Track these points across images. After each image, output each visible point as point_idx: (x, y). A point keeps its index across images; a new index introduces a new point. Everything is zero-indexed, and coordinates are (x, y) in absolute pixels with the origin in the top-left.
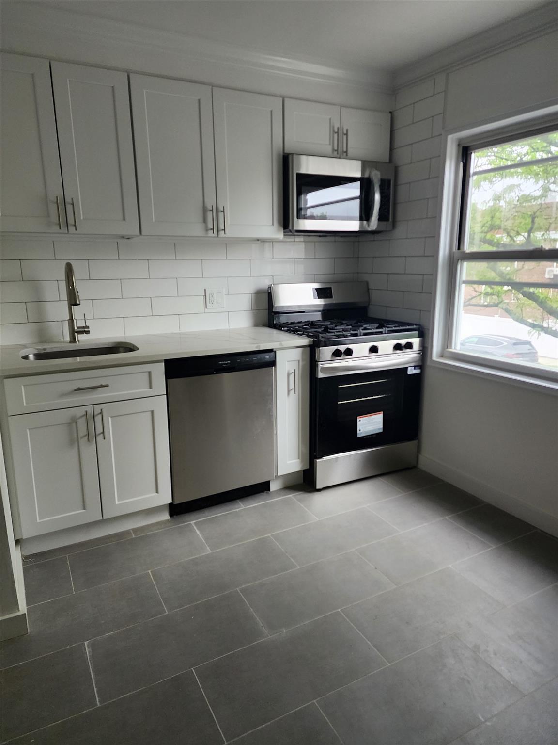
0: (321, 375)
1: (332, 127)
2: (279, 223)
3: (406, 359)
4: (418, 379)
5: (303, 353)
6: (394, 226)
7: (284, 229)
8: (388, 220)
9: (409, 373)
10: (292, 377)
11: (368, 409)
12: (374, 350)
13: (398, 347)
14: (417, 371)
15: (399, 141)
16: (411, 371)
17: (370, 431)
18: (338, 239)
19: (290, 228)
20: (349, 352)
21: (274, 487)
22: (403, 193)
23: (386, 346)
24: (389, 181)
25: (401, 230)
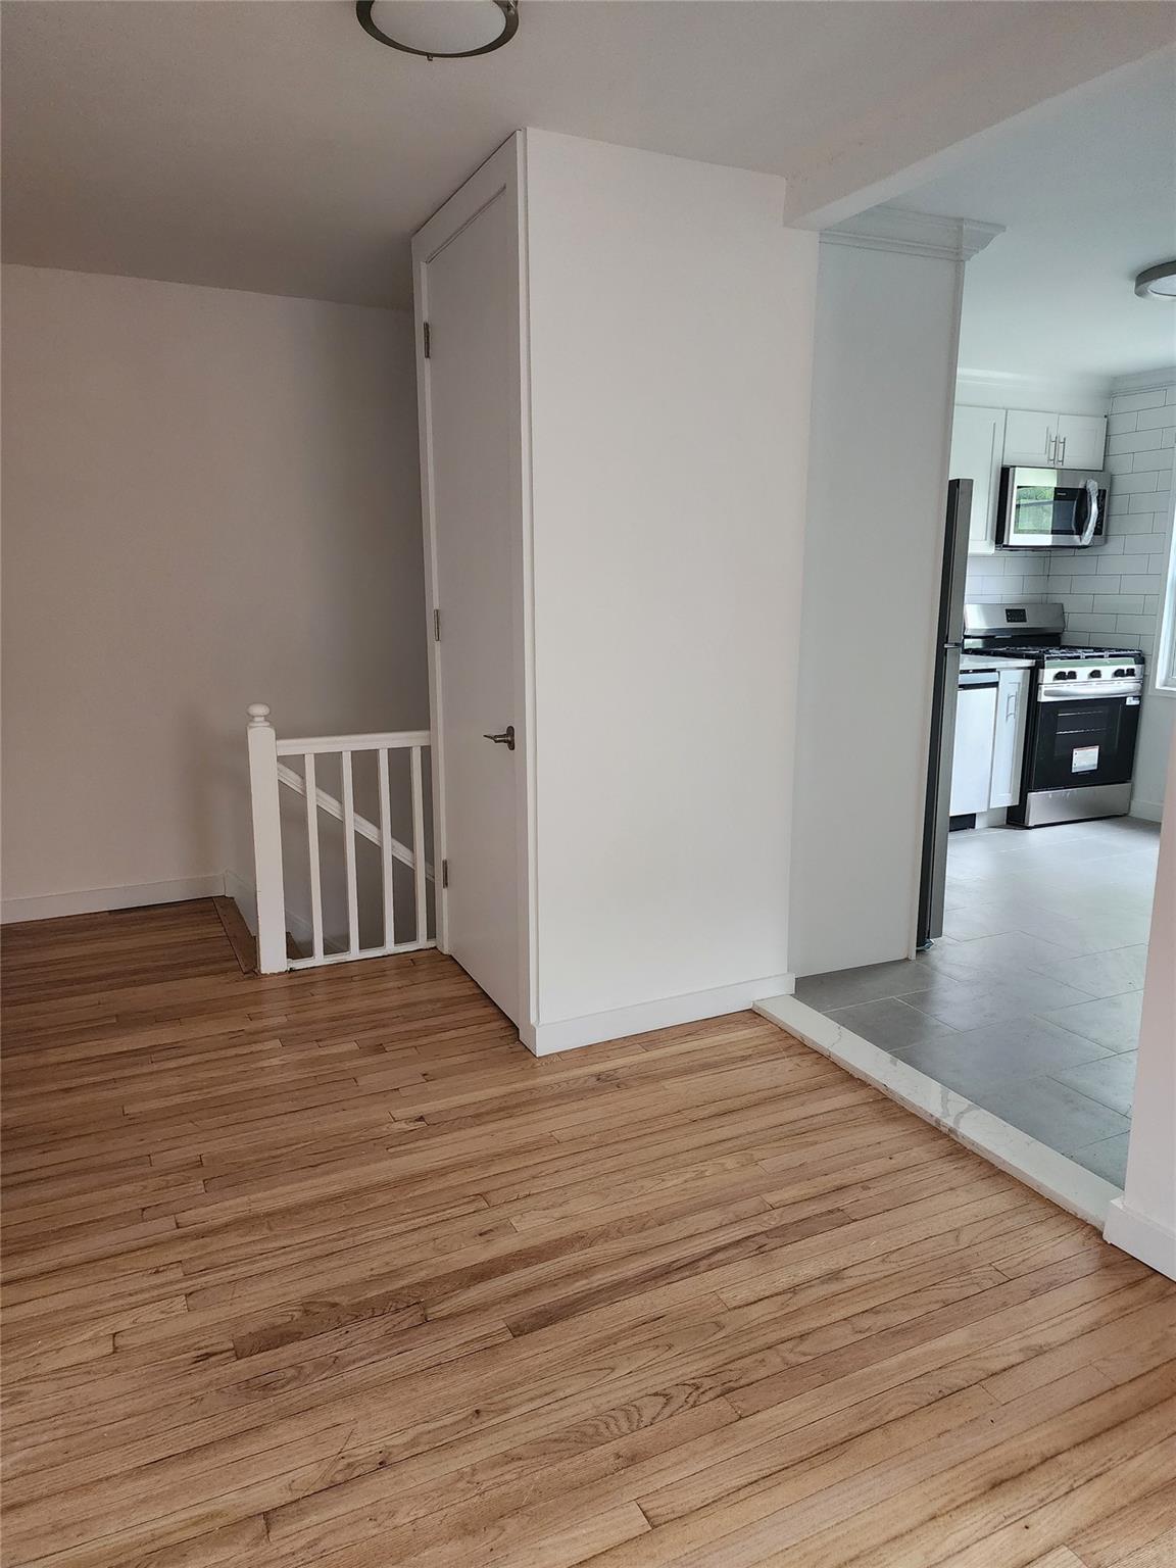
0: (1043, 698)
1: (1048, 435)
2: (992, 538)
3: (1126, 685)
4: (1137, 709)
5: (1024, 674)
6: (1106, 541)
7: (996, 543)
8: (1101, 534)
9: (1128, 703)
10: (1013, 699)
11: (1085, 744)
12: (1096, 674)
13: (1119, 673)
14: (1135, 702)
15: (1114, 448)
16: (1130, 702)
17: (1084, 767)
18: (1030, 553)
19: (1005, 543)
20: (1072, 675)
21: (979, 823)
22: (1117, 504)
23: (1107, 671)
24: (1105, 491)
25: (1114, 545)
